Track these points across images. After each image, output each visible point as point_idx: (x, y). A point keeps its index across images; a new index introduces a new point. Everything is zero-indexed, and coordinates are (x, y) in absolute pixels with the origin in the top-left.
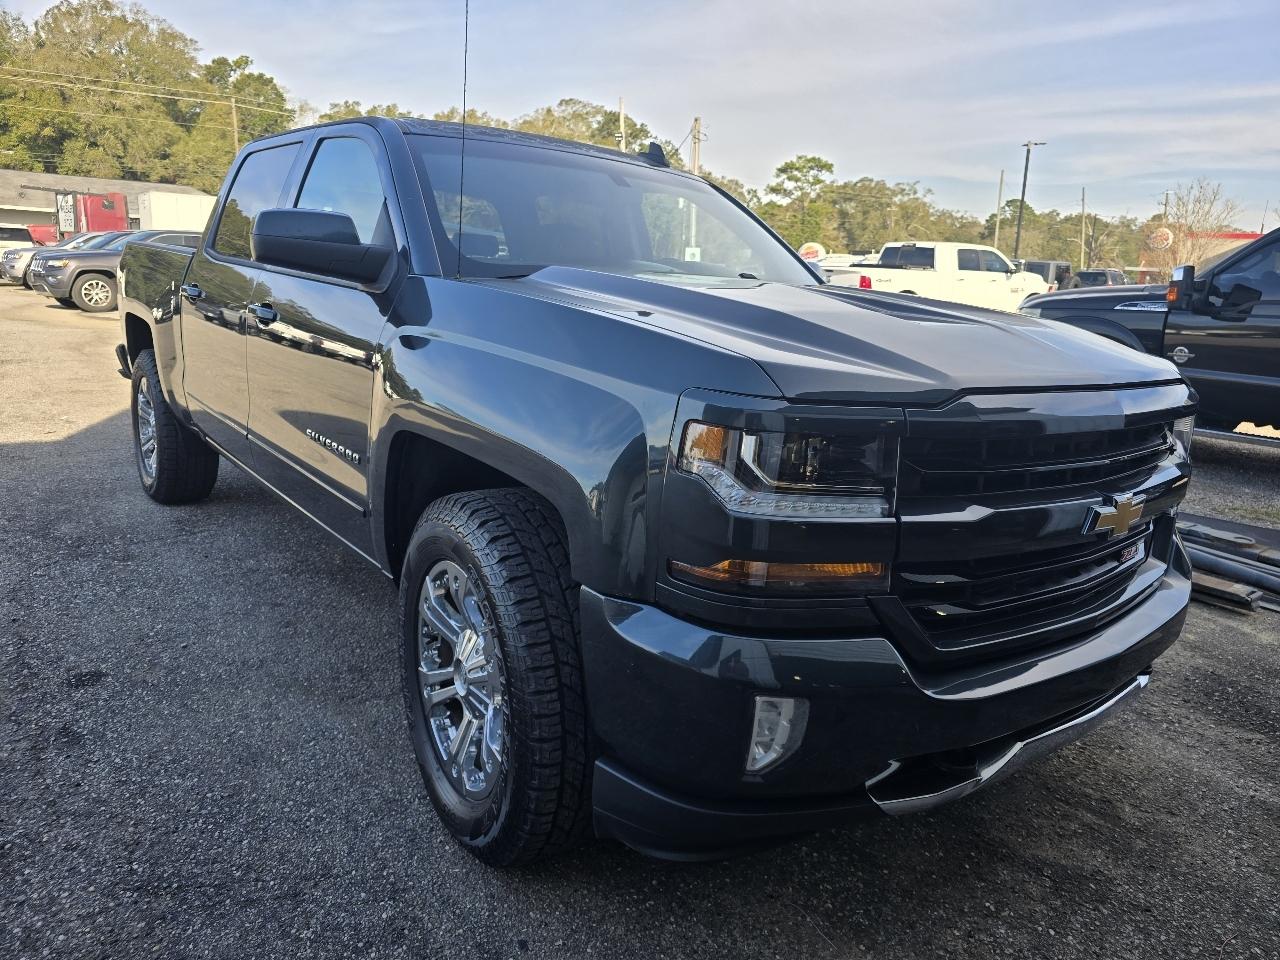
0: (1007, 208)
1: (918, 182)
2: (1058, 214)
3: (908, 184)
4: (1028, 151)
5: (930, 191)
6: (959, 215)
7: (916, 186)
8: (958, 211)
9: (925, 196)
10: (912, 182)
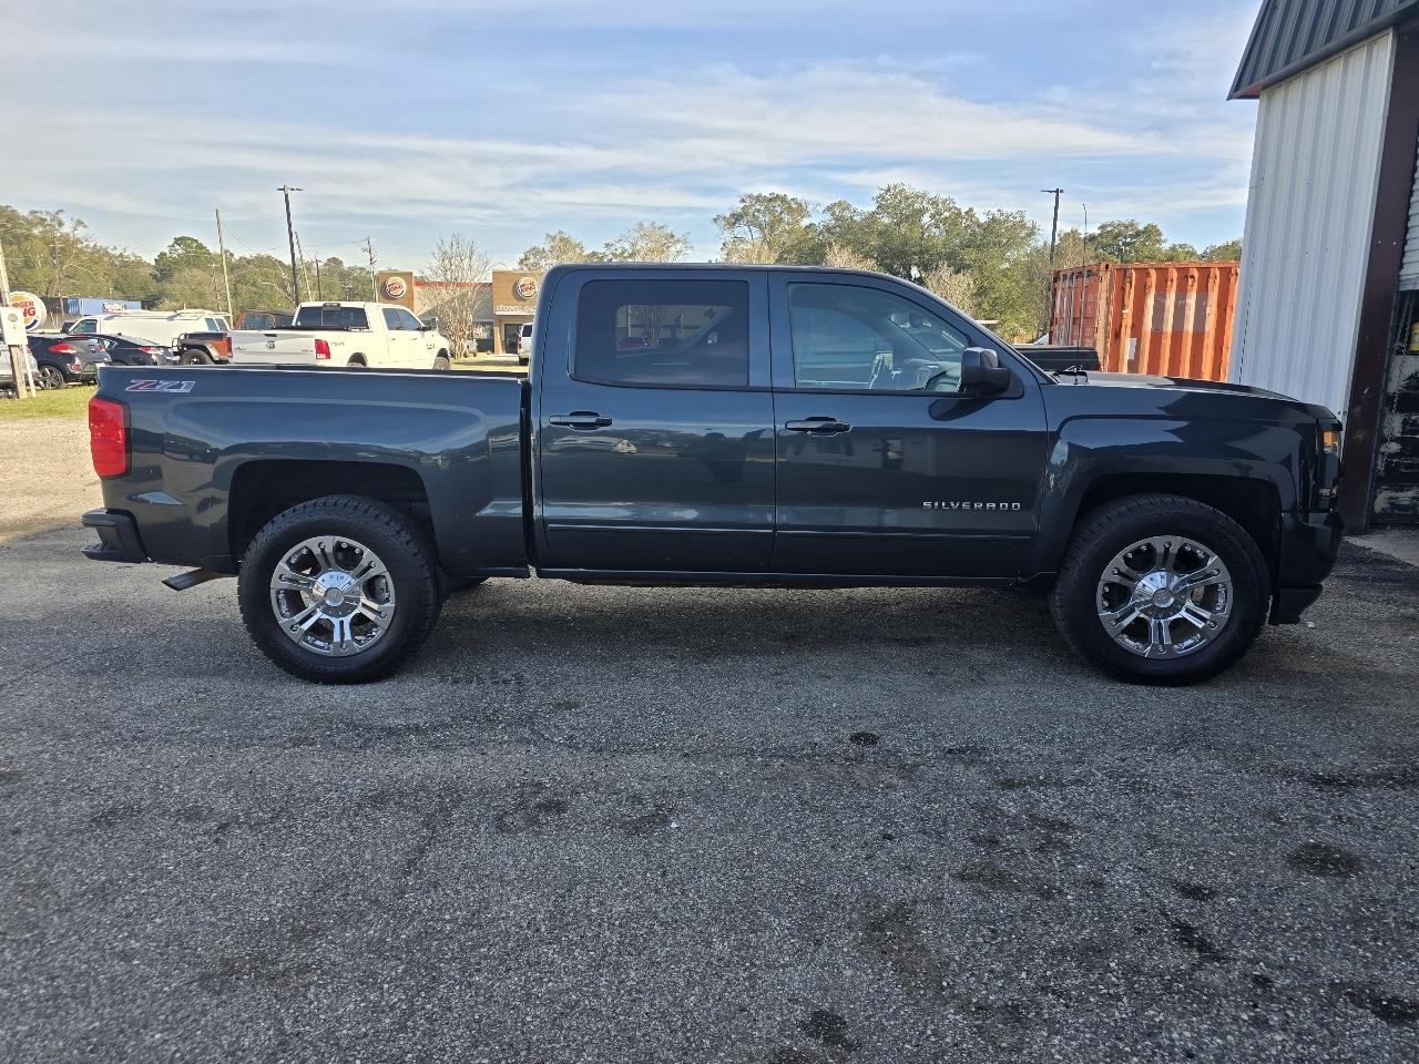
0: (177, 247)
1: (61, 211)
2: (232, 255)
3: (47, 213)
4: (286, 196)
5: (80, 223)
6: (117, 253)
7: (61, 216)
8: (115, 248)
9: (75, 229)
10: (53, 210)
